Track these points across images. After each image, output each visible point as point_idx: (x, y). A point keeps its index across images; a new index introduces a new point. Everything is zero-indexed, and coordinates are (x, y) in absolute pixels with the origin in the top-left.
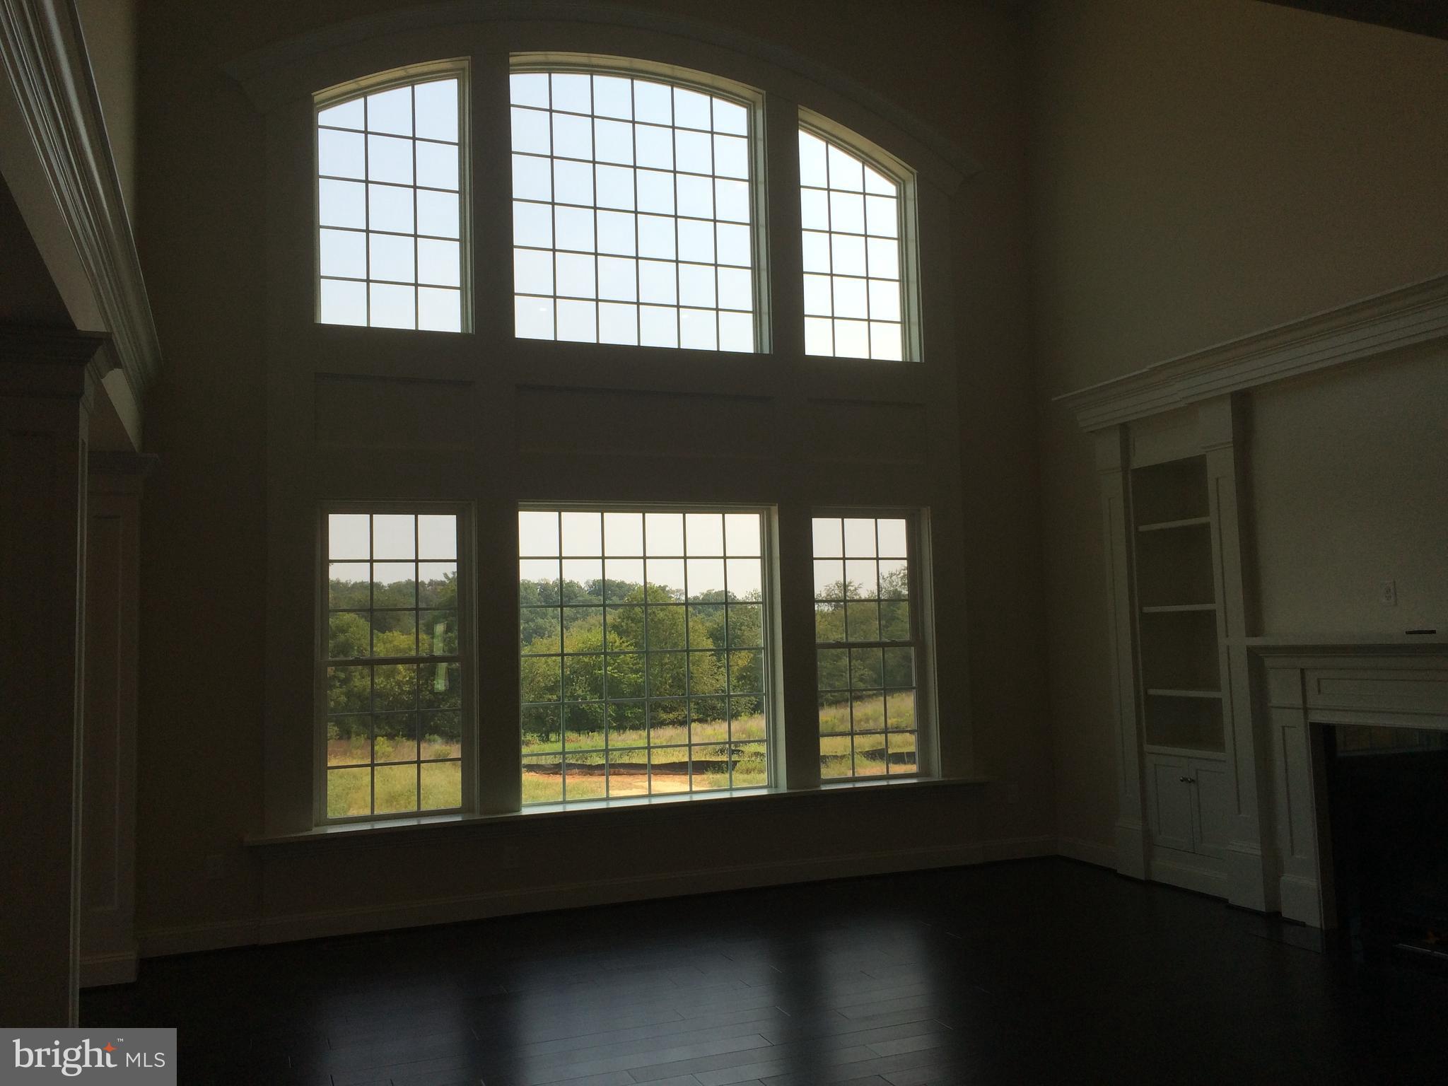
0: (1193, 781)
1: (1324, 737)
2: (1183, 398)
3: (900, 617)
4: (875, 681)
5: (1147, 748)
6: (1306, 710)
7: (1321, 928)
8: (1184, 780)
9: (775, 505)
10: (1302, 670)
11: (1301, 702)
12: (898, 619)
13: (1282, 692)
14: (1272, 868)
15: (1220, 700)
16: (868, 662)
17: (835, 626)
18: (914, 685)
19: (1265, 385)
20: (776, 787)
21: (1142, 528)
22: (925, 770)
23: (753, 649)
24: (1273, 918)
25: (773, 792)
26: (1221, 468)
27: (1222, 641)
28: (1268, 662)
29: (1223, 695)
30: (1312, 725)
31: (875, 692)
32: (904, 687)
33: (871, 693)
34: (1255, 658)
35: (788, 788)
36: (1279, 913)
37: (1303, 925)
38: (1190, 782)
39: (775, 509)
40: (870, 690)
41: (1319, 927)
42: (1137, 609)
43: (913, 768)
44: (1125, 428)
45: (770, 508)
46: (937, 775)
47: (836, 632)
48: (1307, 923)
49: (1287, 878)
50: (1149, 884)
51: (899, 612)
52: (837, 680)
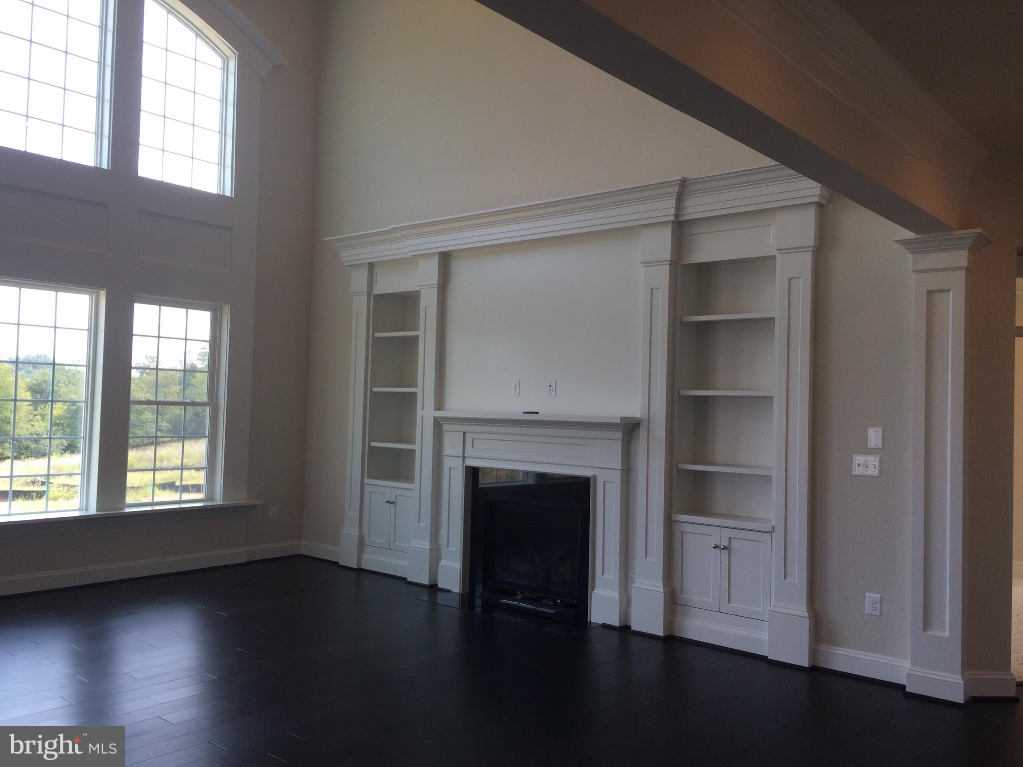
0: (393, 502)
1: (473, 474)
2: (410, 251)
3: (195, 384)
4: (170, 431)
5: (367, 481)
6: (464, 458)
7: (460, 593)
8: (388, 502)
9: (104, 290)
10: (464, 433)
11: (462, 454)
12: (193, 385)
13: (452, 446)
14: (435, 556)
15: (415, 450)
16: (166, 416)
17: (140, 387)
18: (207, 434)
19: (460, 250)
20: (87, 509)
21: (377, 335)
22: (210, 497)
23: (68, 402)
24: (433, 588)
25: (84, 513)
26: (428, 301)
27: (419, 413)
28: (445, 427)
29: (416, 447)
30: (466, 467)
31: (170, 439)
32: (196, 436)
33: (166, 439)
34: (438, 424)
35: (97, 511)
36: (437, 585)
37: (450, 591)
38: (391, 503)
39: (103, 294)
40: (165, 437)
41: (458, 592)
42: (369, 387)
43: (200, 496)
44: (371, 265)
45: (98, 292)
46: (218, 500)
47: (141, 392)
48: (452, 590)
49: (442, 563)
50: (359, 570)
51: (194, 380)
52: (139, 429)
